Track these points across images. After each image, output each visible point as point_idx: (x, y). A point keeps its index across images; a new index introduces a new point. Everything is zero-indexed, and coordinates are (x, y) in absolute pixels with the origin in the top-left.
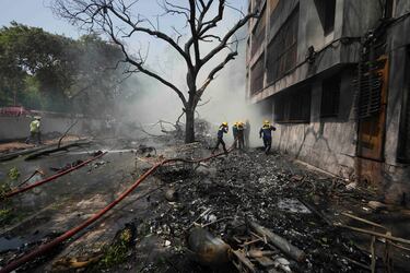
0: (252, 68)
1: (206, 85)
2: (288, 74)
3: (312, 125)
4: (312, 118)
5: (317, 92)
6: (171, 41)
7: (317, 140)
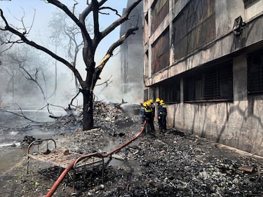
0: (153, 45)
1: (105, 62)
2: (205, 49)
3: (236, 103)
4: (236, 96)
5: (240, 67)
6: (64, 8)
7: (245, 119)
